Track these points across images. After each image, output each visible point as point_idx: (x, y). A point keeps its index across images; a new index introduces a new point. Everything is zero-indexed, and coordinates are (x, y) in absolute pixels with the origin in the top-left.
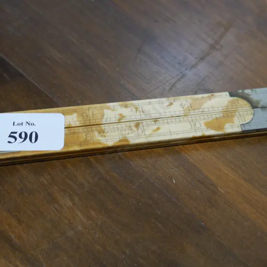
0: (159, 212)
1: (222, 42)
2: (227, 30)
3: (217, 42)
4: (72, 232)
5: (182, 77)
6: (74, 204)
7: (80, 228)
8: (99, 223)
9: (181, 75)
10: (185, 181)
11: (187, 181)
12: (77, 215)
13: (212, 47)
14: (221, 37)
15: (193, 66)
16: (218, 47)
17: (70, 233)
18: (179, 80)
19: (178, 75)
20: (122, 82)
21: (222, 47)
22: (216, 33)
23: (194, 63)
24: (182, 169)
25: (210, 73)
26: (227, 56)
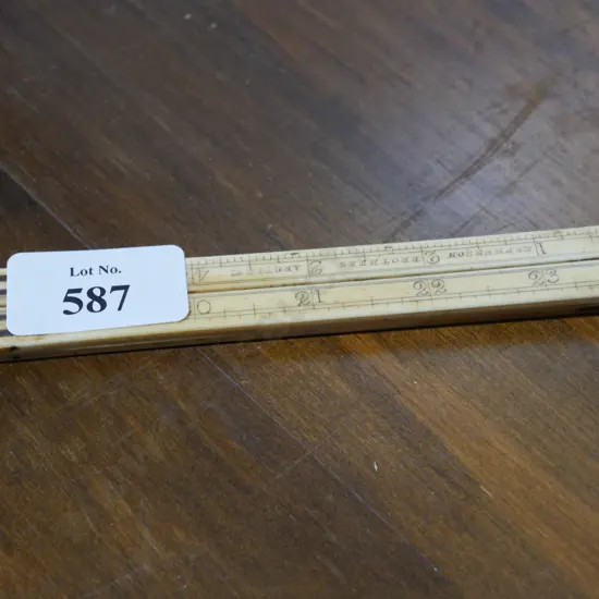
0: (334, 538)
1: (517, 136)
2: (532, 105)
3: (505, 135)
4: (128, 576)
5: (413, 218)
6: (136, 511)
7: (146, 567)
8: (192, 557)
10: (401, 466)
11: (406, 467)
12: (142, 538)
13: (493, 146)
14: (518, 122)
15: (442, 192)
16: (507, 146)
17: (124, 579)
18: (406, 224)
19: (404, 213)
20: (270, 226)
21: (516, 146)
22: (504, 112)
23: (446, 183)
24: (397, 437)
25: (483, 208)
26: (528, 169)
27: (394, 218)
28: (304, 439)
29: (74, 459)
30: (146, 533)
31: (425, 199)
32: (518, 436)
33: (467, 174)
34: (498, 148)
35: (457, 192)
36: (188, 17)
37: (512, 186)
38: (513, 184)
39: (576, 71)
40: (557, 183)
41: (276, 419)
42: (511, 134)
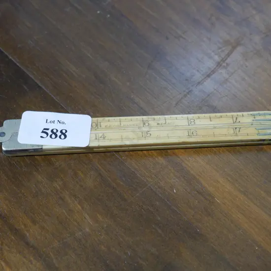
0: (159, 218)
1: (228, 61)
2: (234, 48)
3: (223, 60)
5: (188, 93)
6: (83, 208)
7: (87, 230)
8: (105, 226)
9: (187, 91)
10: (184, 190)
11: (186, 191)
12: (85, 218)
13: (219, 65)
14: (228, 55)
15: (199, 83)
16: (224, 64)
17: (79, 234)
18: (185, 96)
19: (184, 91)
20: (132, 96)
21: (228, 65)
22: (223, 51)
23: (201, 79)
24: (183, 180)
25: (215, 90)
26: (232, 74)
27: (180, 93)
28: (147, 180)
29: (58, 188)
30: (87, 217)
31: (192, 86)
32: (229, 179)
33: (209, 76)
34: (221, 65)
35: (205, 83)
36: (98, 12)
37: (226, 81)
38: (227, 80)
39: (251, 34)
40: (244, 79)
41: (136, 172)
42: (226, 60)
